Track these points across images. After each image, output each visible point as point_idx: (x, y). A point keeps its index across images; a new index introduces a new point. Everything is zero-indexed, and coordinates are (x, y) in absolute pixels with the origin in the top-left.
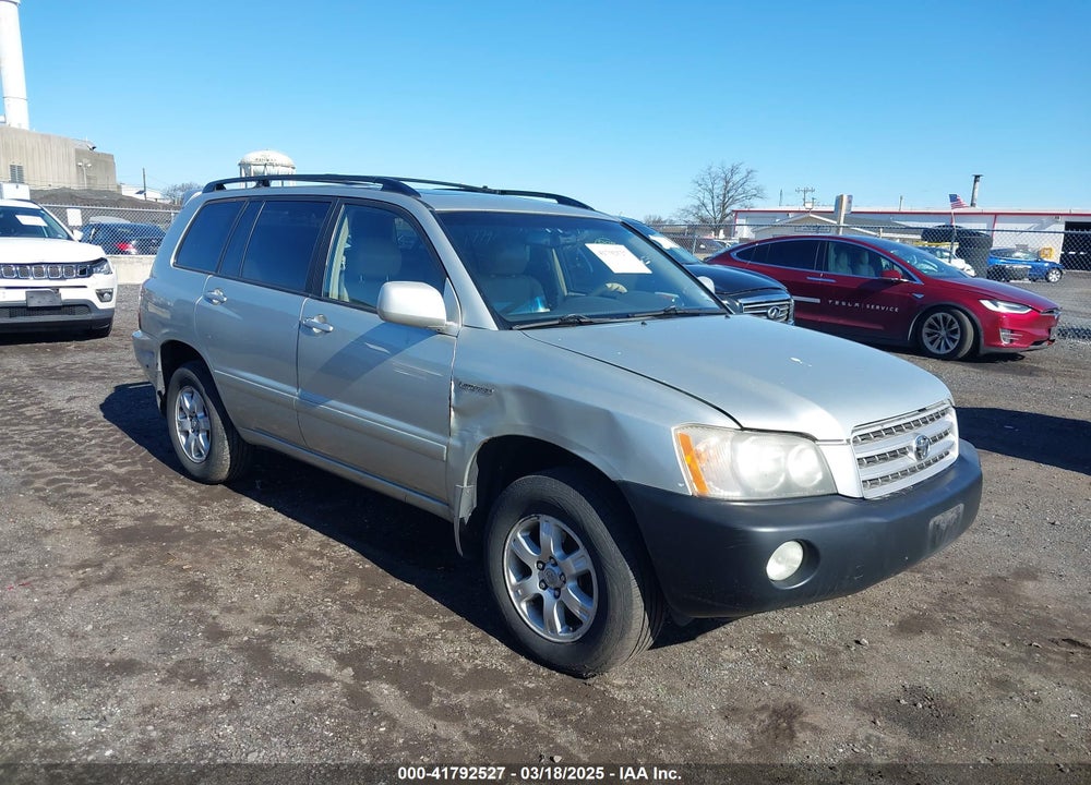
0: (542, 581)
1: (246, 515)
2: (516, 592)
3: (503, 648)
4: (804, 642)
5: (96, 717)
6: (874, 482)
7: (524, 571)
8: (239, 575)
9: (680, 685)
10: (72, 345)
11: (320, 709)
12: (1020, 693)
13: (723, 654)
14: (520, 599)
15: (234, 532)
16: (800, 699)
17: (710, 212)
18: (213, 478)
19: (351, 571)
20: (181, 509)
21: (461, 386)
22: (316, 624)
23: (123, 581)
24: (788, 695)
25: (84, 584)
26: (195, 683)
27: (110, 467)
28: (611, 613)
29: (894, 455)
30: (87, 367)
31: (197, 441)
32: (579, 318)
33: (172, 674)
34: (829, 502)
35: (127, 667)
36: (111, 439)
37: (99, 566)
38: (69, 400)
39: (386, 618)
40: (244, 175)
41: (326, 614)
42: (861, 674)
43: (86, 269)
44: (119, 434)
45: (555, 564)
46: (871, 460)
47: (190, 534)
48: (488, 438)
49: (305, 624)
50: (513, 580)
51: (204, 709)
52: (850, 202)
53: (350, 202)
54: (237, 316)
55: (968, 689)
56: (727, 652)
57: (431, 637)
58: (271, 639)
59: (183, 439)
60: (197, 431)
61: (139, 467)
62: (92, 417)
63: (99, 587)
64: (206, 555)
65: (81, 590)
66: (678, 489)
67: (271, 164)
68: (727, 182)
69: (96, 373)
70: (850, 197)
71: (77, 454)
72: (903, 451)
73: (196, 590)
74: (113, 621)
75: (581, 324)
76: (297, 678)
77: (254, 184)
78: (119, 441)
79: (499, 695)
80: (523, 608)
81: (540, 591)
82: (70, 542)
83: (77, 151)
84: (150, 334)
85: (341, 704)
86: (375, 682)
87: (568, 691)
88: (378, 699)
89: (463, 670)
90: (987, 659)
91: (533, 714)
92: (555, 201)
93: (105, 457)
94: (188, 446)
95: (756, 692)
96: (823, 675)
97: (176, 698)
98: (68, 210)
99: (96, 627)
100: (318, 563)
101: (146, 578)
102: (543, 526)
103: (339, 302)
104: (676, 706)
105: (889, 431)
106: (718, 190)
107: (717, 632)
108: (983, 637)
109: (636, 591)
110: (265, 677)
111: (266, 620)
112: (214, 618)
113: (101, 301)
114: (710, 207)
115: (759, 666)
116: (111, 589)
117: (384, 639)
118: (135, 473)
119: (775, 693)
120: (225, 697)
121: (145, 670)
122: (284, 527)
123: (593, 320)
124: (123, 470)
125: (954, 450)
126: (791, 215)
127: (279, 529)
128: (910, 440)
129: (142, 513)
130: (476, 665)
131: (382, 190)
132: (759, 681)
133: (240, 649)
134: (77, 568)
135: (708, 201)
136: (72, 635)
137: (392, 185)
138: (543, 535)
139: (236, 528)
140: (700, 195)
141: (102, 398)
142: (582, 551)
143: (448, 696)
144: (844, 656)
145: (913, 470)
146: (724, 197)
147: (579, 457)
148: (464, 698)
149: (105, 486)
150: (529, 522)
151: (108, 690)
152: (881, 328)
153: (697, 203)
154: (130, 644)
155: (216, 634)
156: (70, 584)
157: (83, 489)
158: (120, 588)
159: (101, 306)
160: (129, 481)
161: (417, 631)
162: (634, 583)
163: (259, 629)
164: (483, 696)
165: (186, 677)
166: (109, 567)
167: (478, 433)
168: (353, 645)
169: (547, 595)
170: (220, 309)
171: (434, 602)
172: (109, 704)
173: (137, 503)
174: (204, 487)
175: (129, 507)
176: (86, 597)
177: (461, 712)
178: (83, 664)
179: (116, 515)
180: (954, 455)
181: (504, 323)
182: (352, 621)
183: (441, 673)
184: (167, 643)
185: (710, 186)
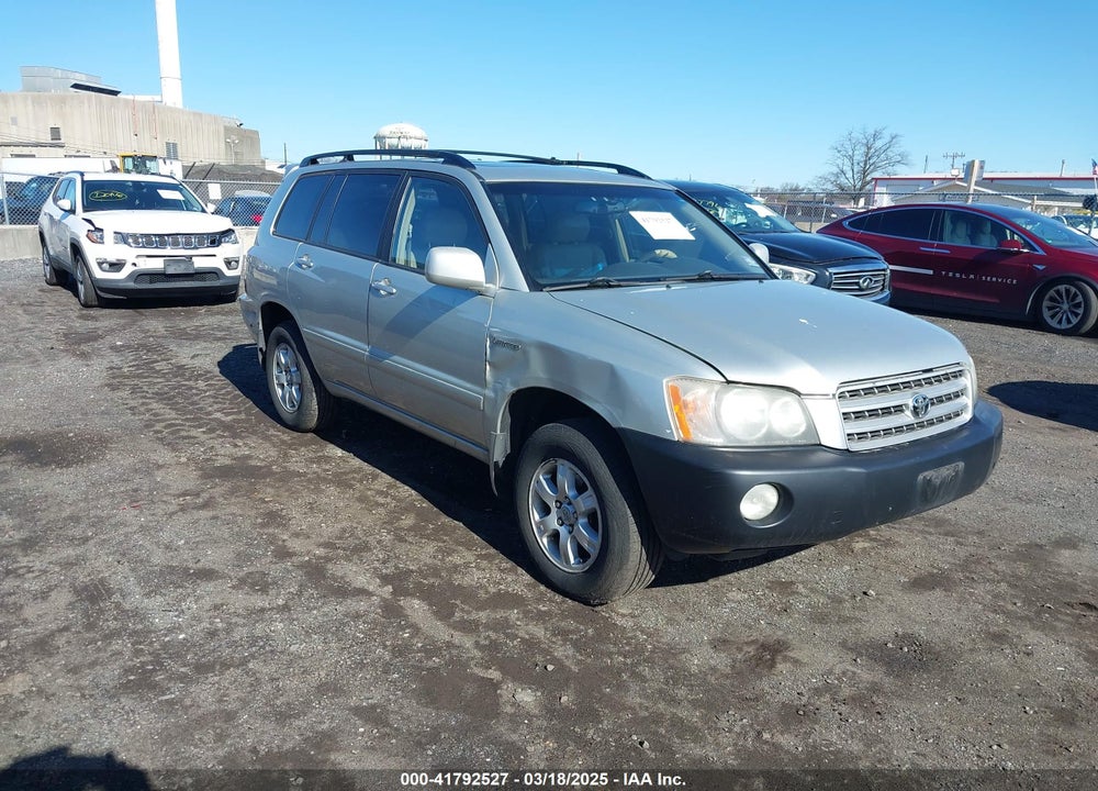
0: (559, 518)
1: (327, 459)
2: (538, 528)
3: (528, 578)
4: (813, 590)
5: (177, 610)
6: (862, 436)
7: (545, 510)
8: (312, 508)
9: (681, 617)
10: (203, 309)
11: (357, 616)
12: (1013, 646)
13: (729, 595)
14: (542, 533)
15: (315, 473)
16: (790, 637)
17: (849, 180)
18: (303, 426)
19: (409, 508)
20: (273, 453)
21: (495, 343)
22: (370, 550)
23: (214, 508)
24: (780, 633)
25: (183, 509)
26: (258, 590)
27: (218, 415)
28: (611, 547)
29: (887, 411)
30: (213, 330)
31: (291, 393)
32: (608, 281)
33: (242, 582)
34: (813, 452)
35: (207, 574)
36: (223, 391)
37: (197, 495)
38: (193, 357)
39: (431, 548)
40: (379, 148)
41: (379, 542)
42: (858, 620)
43: (216, 239)
44: (231, 388)
45: (570, 504)
46: (859, 415)
47: (276, 473)
48: (515, 389)
49: (361, 549)
50: (537, 517)
51: (263, 610)
52: (982, 168)
53: (417, 175)
54: (319, 279)
55: (960, 640)
56: (734, 594)
57: (467, 565)
58: (328, 559)
59: (279, 391)
60: (290, 384)
61: (243, 416)
62: (210, 372)
63: (195, 512)
64: (287, 491)
65: (180, 513)
66: (666, 435)
67: (404, 137)
68: (869, 149)
69: (219, 334)
70: (982, 162)
71: (193, 404)
72: (899, 409)
73: (273, 518)
74: (201, 538)
75: (610, 286)
76: (343, 591)
77: (342, 158)
78: (228, 393)
79: (514, 614)
80: (544, 542)
81: (557, 527)
82: (177, 475)
83: (226, 128)
84: (252, 297)
85: (376, 614)
86: (409, 598)
87: (575, 616)
88: (409, 612)
89: (487, 592)
90: (991, 616)
91: (539, 631)
92: (615, 171)
93: (216, 406)
94: (283, 397)
95: (750, 628)
96: (819, 618)
97: (241, 600)
98: (209, 185)
99: (186, 543)
100: (381, 500)
101: (232, 507)
102: (560, 468)
103: (406, 267)
104: (670, 634)
105: (883, 389)
106: (859, 156)
107: (730, 577)
108: (996, 596)
109: (633, 528)
110: (316, 588)
111: (327, 545)
112: (284, 541)
113: (229, 269)
114: (849, 175)
115: (761, 607)
116: (204, 514)
117: (425, 565)
118: (238, 421)
119: (769, 631)
120: (281, 602)
121: (221, 578)
122: (360, 469)
123: (622, 283)
124: (230, 418)
125: (966, 412)
126: (935, 183)
127: (354, 472)
128: (907, 399)
129: (239, 454)
130: (500, 590)
131: (443, 163)
132: (757, 620)
133: (301, 566)
134: (179, 496)
135: (847, 169)
136: (167, 547)
137: (452, 158)
138: (559, 477)
139: (317, 470)
140: (839, 162)
141: (220, 357)
142: (590, 491)
143: (469, 613)
144: (847, 605)
145: (910, 427)
146: (865, 164)
147: (585, 406)
148: (483, 616)
149: (212, 430)
150: (548, 466)
151: (189, 591)
152: (997, 301)
153: (835, 170)
154: (212, 557)
155: (283, 554)
156: (172, 508)
157: (194, 433)
158: (211, 514)
159: (228, 273)
160: (232, 427)
161: (456, 559)
162: (632, 520)
163: (320, 552)
164: (500, 614)
165: (253, 585)
166: (205, 495)
167: (508, 386)
168: (397, 568)
169: (563, 530)
170: (308, 273)
171: (476, 537)
172: (188, 600)
173: (236, 446)
174: (296, 434)
175: (229, 449)
176: (182, 519)
177: (477, 626)
178: (172, 569)
179: (217, 455)
180: (967, 417)
181: (535, 286)
182: (401, 549)
183: (468, 595)
184: (242, 558)
185: (850, 153)
